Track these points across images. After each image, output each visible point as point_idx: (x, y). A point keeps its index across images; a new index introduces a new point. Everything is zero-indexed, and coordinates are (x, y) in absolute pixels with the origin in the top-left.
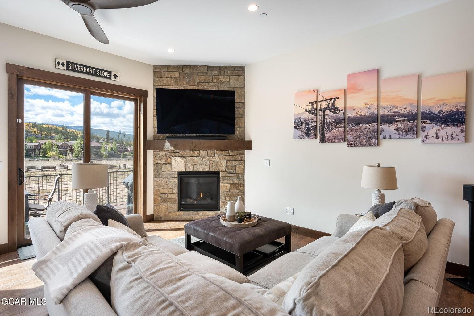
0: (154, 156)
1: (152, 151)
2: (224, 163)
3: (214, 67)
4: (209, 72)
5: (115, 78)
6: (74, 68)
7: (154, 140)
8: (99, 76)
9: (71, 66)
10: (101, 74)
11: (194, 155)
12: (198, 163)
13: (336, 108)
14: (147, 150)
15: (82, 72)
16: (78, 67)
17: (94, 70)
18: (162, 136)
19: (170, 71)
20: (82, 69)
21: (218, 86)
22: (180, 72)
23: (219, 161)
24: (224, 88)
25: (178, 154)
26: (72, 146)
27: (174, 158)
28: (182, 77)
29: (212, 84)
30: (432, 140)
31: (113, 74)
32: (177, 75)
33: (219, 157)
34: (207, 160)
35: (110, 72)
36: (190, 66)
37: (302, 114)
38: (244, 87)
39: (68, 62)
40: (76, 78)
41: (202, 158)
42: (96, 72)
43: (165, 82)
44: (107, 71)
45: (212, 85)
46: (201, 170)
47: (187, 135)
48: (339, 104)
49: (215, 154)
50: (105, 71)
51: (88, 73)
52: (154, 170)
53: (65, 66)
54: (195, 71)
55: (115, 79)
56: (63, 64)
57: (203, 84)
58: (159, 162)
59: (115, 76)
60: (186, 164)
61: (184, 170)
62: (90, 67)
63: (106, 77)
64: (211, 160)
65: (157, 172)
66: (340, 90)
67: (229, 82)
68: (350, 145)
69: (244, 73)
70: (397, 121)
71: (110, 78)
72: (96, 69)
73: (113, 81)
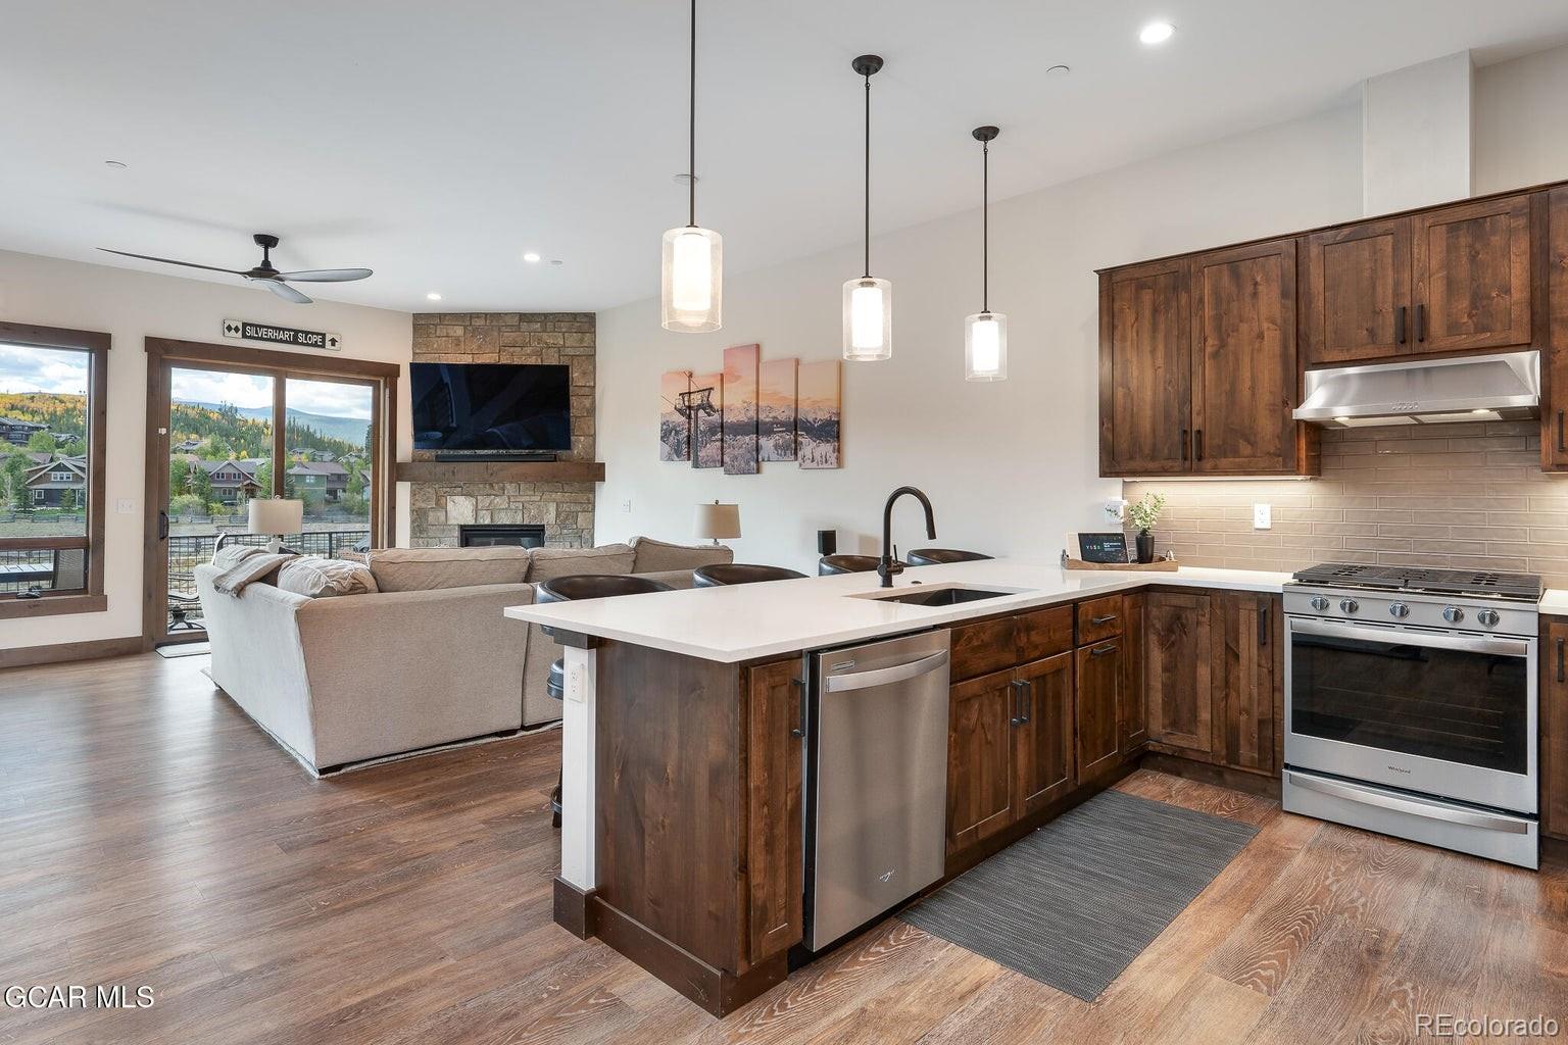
0: (413, 494)
1: (408, 484)
2: (552, 508)
3: (533, 315)
4: (524, 326)
5: (333, 345)
6: (257, 333)
7: (413, 461)
8: (302, 344)
9: (250, 331)
10: (306, 340)
11: (494, 492)
12: (501, 508)
13: (711, 407)
14: (398, 483)
15: (270, 340)
16: (262, 332)
17: (292, 333)
18: (429, 454)
19: (445, 323)
20: (271, 334)
21: (541, 354)
22: (465, 327)
23: (542, 503)
24: (552, 359)
25: (460, 489)
26: (252, 474)
27: (454, 497)
28: (469, 335)
29: (529, 350)
30: (808, 463)
31: (328, 337)
32: (459, 331)
33: (544, 497)
34: (519, 502)
35: (324, 335)
36: (486, 314)
37: (670, 414)
38: (594, 355)
39: (245, 325)
40: (259, 351)
41: (509, 499)
42: (295, 336)
43: (435, 346)
44: (318, 334)
45: (528, 352)
46: (506, 522)
47: (479, 452)
48: (715, 400)
49: (533, 490)
50: (313, 333)
51: (281, 341)
52: (412, 523)
53: (240, 332)
54: (494, 323)
55: (333, 348)
56: (237, 329)
57: (512, 349)
58: (423, 505)
59: (333, 342)
60: (477, 510)
61: (472, 522)
62: (284, 330)
63: (315, 345)
64: (528, 502)
65: (417, 526)
66: (714, 376)
67: (564, 346)
68: (728, 472)
69: (594, 326)
70: (775, 433)
71: (323, 346)
72: (297, 332)
73: (328, 352)
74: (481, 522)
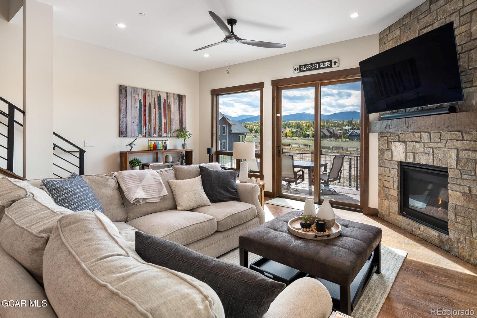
0: (379, 140)
1: (377, 134)
4: (433, 6)
5: (335, 64)
8: (322, 68)
9: (302, 69)
10: (323, 66)
11: (415, 140)
12: (419, 151)
14: (370, 134)
15: (310, 70)
16: (306, 68)
17: (318, 64)
19: (392, 31)
20: (310, 67)
22: (401, 28)
23: (446, 149)
25: (398, 137)
27: (395, 143)
28: (402, 32)
29: (436, 24)
31: (333, 62)
32: (398, 33)
33: (447, 144)
34: (430, 147)
35: (331, 61)
39: (300, 66)
40: (305, 76)
41: (424, 145)
42: (319, 65)
44: (328, 61)
46: (423, 162)
49: (440, 138)
50: (326, 62)
51: (314, 69)
52: (379, 157)
53: (299, 70)
54: (415, 16)
55: (335, 66)
57: (425, 30)
58: (383, 147)
59: (335, 63)
60: (406, 152)
61: (404, 160)
62: (314, 64)
63: (327, 67)
64: (436, 148)
65: (381, 159)
67: (463, 7)
71: (331, 67)
72: (319, 63)
73: (334, 69)
74: (408, 161)
